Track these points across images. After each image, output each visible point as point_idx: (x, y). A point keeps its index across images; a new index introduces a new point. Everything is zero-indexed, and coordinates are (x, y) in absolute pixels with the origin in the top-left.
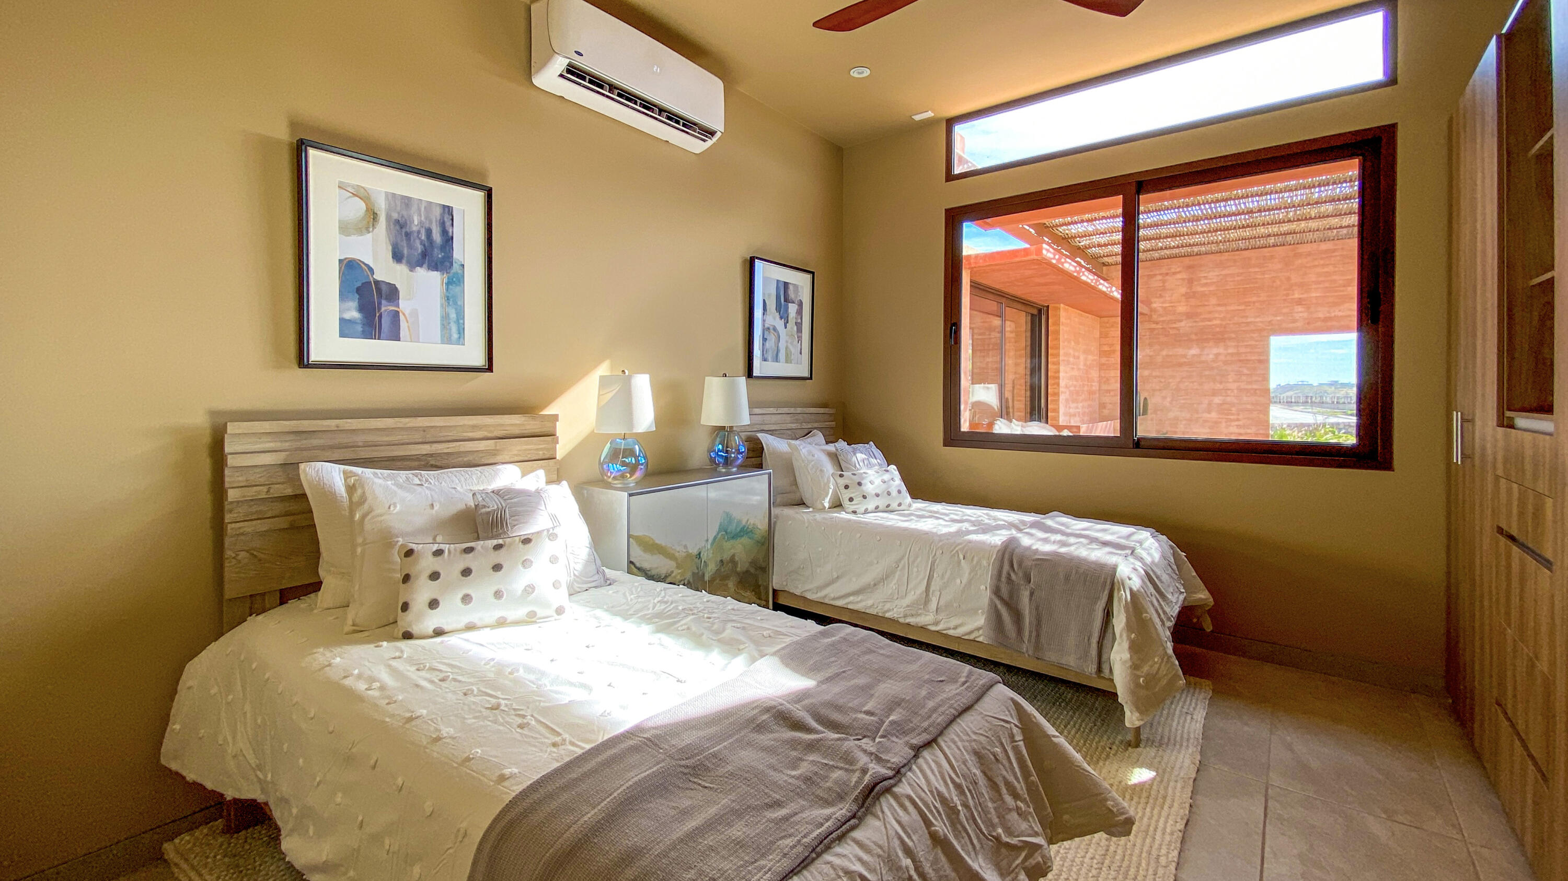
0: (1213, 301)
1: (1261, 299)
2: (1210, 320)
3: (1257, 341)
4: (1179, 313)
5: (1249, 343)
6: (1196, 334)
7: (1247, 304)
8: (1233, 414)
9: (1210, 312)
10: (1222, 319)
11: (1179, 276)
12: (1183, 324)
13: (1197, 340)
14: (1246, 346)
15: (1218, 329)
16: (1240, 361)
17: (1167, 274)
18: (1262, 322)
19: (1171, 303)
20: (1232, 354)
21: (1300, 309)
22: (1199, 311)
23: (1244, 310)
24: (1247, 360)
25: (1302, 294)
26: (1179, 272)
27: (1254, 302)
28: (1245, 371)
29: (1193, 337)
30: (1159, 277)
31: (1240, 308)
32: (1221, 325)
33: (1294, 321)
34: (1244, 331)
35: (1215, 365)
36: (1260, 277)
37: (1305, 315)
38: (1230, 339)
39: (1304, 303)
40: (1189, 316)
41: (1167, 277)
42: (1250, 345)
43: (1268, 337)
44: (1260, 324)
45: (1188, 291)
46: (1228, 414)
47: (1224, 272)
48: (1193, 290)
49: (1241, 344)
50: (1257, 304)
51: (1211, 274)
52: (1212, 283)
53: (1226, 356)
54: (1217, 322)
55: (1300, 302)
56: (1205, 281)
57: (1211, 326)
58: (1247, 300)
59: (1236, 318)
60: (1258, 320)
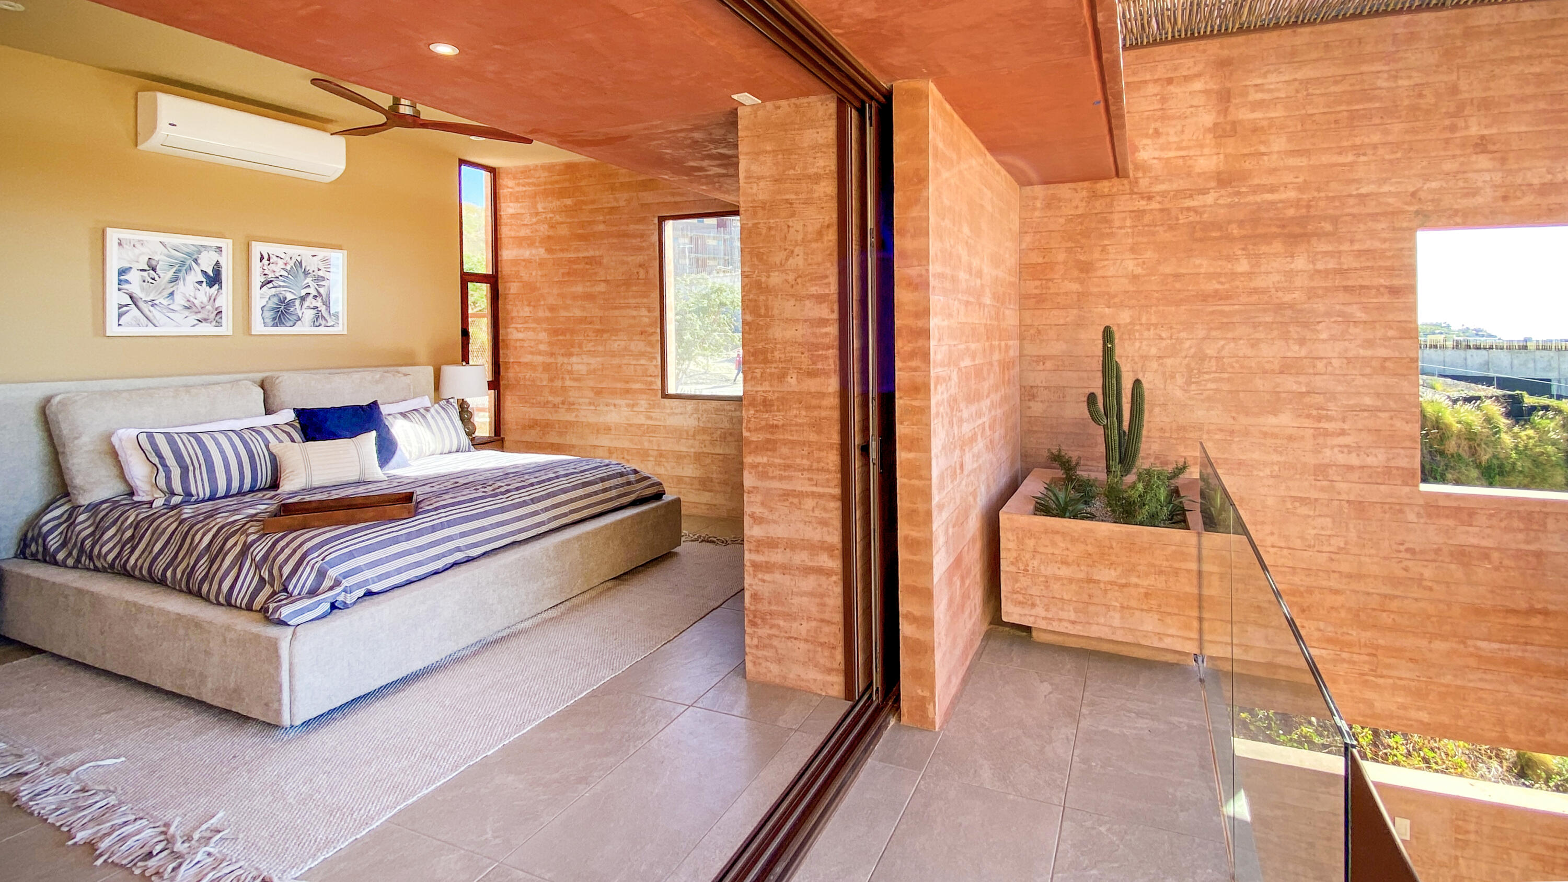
0: (1279, 143)
1: (1390, 138)
2: (1273, 189)
3: (1385, 240)
4: (1199, 175)
5: (1368, 245)
6: (1241, 224)
7: (1359, 150)
8: (1330, 419)
9: (1273, 171)
10: (1300, 189)
11: (1198, 85)
12: (1210, 199)
13: (1243, 237)
14: (1360, 253)
15: (1291, 212)
16: (1346, 289)
17: (1170, 81)
18: (1397, 194)
19: (1181, 149)
20: (1326, 273)
21: (1483, 161)
22: (1247, 165)
23: (1352, 164)
24: (1362, 287)
25: (1486, 127)
26: (1198, 75)
27: (1375, 147)
28: (1360, 315)
29: (1235, 230)
30: (1152, 89)
31: (1341, 159)
32: (1299, 200)
33: (1473, 192)
34: (1354, 216)
35: (1287, 298)
36: (1385, 84)
37: (1498, 177)
38: (1321, 235)
39: (1491, 147)
40: (1224, 180)
41: (1172, 88)
42: (1367, 251)
43: (1412, 231)
44: (1391, 200)
45: (1221, 120)
46: (1319, 419)
47: (1300, 75)
48: (1229, 118)
49: (1345, 247)
50: (1381, 151)
51: (1272, 78)
52: (1275, 101)
53: (1311, 278)
54: (1292, 194)
55: (1482, 145)
56: (1260, 96)
57: (1273, 203)
58: (1358, 141)
59: (1333, 185)
60: (1386, 188)
